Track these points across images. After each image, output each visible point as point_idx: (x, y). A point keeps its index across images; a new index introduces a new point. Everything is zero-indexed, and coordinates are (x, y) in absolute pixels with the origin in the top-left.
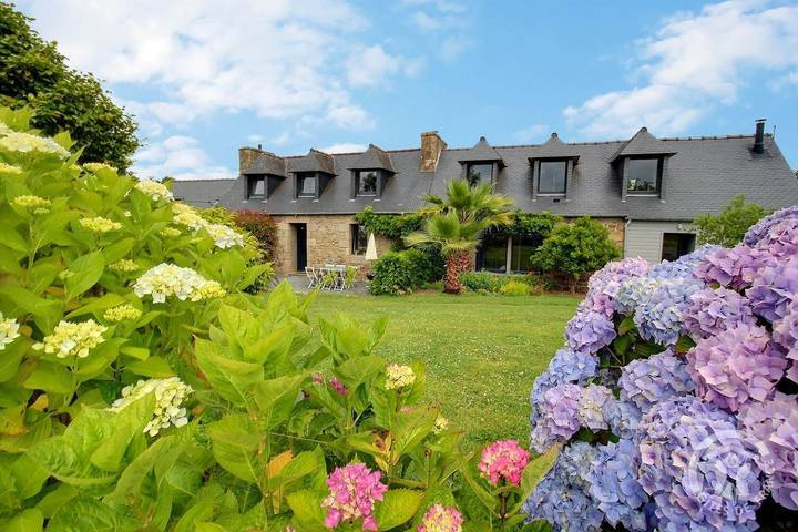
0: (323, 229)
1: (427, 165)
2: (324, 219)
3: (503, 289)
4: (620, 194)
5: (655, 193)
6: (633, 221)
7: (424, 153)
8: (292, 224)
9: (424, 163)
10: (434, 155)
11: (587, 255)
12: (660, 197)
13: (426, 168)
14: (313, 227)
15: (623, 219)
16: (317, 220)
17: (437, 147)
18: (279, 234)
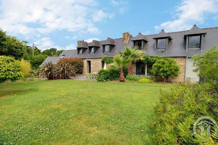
0: (95, 62)
1: (125, 42)
2: (95, 59)
3: (140, 81)
4: (185, 48)
5: (199, 48)
6: (188, 58)
7: (124, 39)
8: (87, 61)
9: (123, 42)
10: (126, 39)
11: (166, 70)
12: (200, 49)
13: (124, 44)
14: (92, 61)
15: (185, 57)
16: (93, 60)
17: (128, 37)
18: (84, 64)
